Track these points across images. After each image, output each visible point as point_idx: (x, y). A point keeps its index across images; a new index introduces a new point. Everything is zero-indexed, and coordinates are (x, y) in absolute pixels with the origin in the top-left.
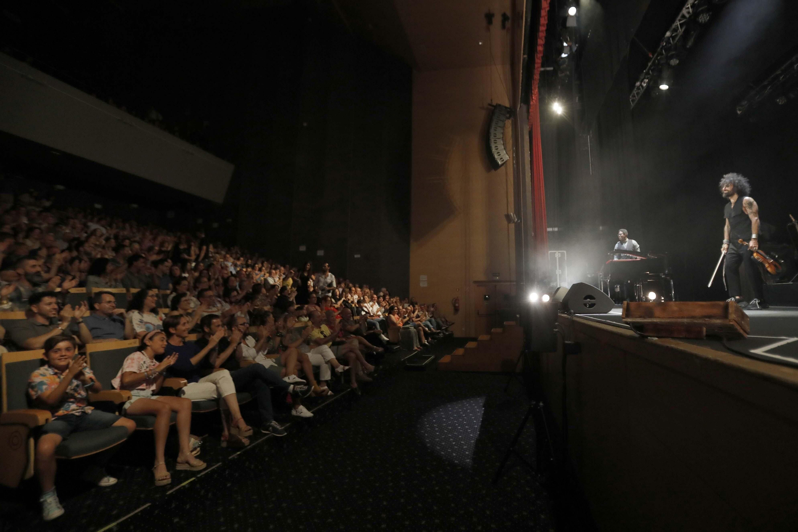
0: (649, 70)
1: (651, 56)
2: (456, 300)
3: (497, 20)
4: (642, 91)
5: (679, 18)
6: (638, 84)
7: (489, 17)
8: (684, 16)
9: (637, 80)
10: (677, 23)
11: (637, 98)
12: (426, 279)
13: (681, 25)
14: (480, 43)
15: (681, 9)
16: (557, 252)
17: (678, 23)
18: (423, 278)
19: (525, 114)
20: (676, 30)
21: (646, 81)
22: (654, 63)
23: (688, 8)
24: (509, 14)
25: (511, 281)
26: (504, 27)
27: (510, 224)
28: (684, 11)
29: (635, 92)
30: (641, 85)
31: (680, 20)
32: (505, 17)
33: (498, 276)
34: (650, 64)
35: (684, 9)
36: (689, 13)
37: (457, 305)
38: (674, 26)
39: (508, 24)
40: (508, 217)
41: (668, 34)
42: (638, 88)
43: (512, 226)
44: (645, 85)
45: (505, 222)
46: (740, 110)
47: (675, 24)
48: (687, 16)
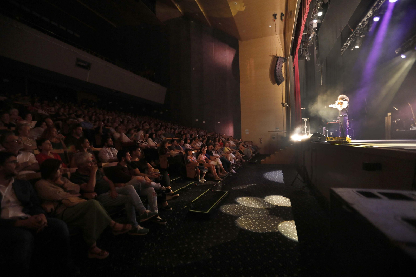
1: (352, 31)
2: (261, 139)
3: (278, 17)
4: (347, 47)
5: (366, 17)
6: (345, 44)
7: (275, 16)
8: (368, 16)
9: (345, 43)
10: (365, 19)
11: (345, 49)
12: (248, 131)
13: (367, 20)
14: (270, 27)
16: (305, 119)
18: (247, 130)
19: (292, 60)
20: (364, 22)
21: (350, 42)
22: (353, 35)
23: (370, 13)
24: (284, 13)
25: (284, 131)
26: (281, 19)
27: (283, 107)
28: (368, 14)
29: (344, 47)
30: (347, 44)
31: (366, 18)
32: (282, 14)
33: (278, 129)
34: (351, 36)
37: (261, 141)
38: (363, 20)
39: (283, 18)
40: (283, 104)
41: (360, 24)
42: (346, 45)
43: (285, 108)
44: (348, 44)
45: (281, 106)
46: (397, 52)
48: (370, 16)
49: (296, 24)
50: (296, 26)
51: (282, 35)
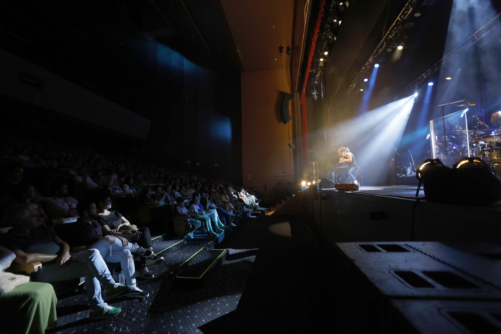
0: (356, 80)
1: (357, 74)
2: (265, 185)
3: (285, 50)
5: (368, 62)
6: (351, 86)
7: (281, 49)
8: (369, 62)
11: (351, 91)
12: (251, 176)
13: (369, 65)
14: (276, 60)
15: (368, 59)
16: (314, 162)
17: (367, 64)
18: (249, 175)
19: (299, 98)
20: (367, 66)
21: (355, 84)
22: (358, 78)
24: (290, 47)
25: (291, 176)
26: (288, 53)
27: (290, 149)
29: (350, 89)
32: (288, 48)
33: (285, 174)
34: (356, 78)
35: (370, 59)
36: (371, 61)
37: (266, 188)
38: (365, 65)
39: (290, 52)
40: (290, 145)
41: (363, 68)
42: (351, 87)
43: (292, 149)
44: (354, 86)
45: (288, 148)
47: (366, 64)
48: (371, 62)
49: (302, 61)
50: (302, 62)
51: (289, 70)
